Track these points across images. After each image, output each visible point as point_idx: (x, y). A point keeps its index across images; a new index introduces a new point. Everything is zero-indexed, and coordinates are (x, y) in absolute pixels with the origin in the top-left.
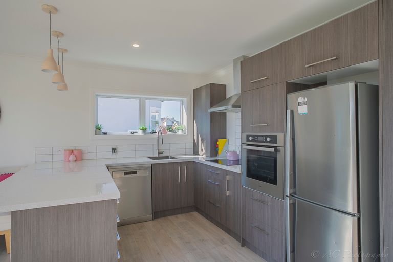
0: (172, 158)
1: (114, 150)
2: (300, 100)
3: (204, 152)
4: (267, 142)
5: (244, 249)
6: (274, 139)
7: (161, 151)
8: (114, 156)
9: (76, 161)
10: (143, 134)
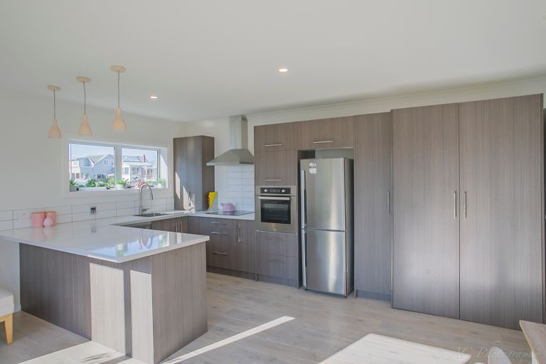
0: (160, 215)
1: (93, 209)
2: (311, 164)
3: (193, 206)
4: (282, 193)
5: (259, 282)
6: (288, 191)
7: (144, 208)
8: (93, 216)
9: (52, 226)
10: (123, 189)
